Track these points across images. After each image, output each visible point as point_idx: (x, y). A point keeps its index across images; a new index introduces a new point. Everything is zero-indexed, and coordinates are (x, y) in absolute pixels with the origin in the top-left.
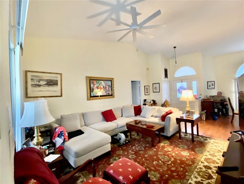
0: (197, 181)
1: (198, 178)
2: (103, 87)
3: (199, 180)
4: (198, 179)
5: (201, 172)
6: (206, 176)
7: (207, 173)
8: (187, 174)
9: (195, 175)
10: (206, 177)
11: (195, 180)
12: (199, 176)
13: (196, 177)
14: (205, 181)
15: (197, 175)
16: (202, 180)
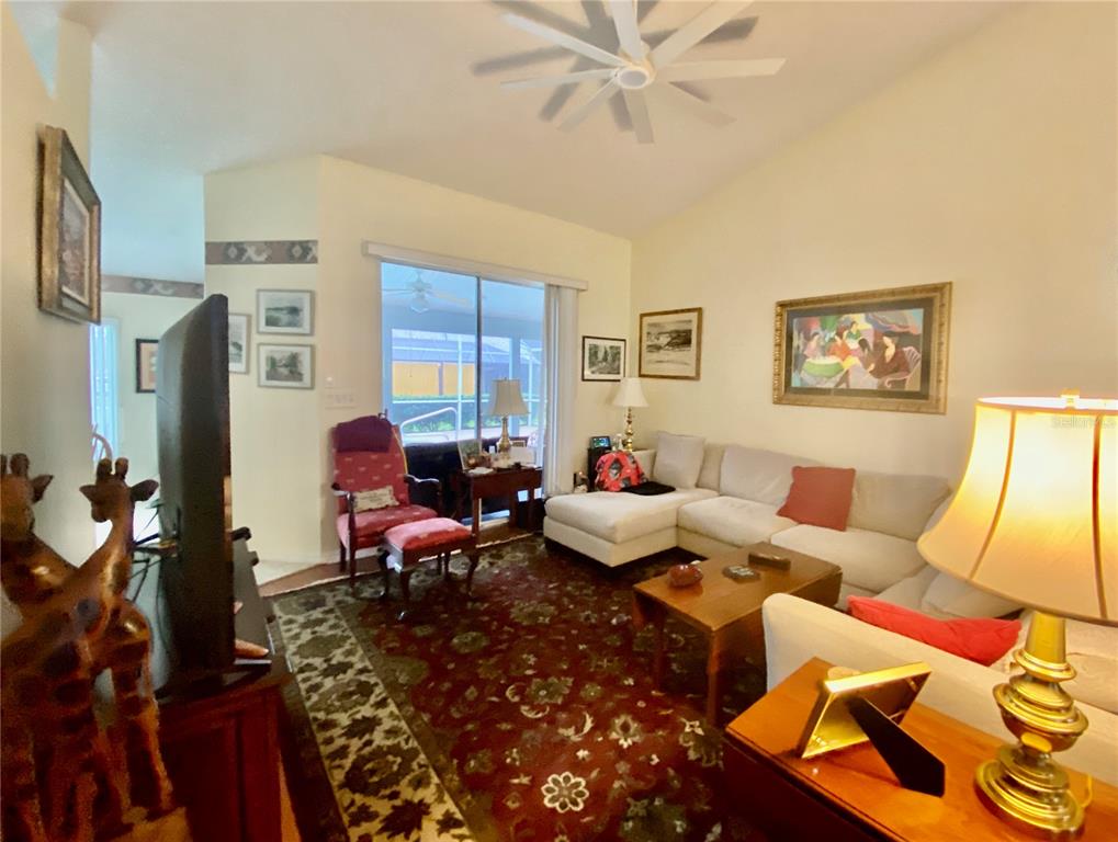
0: (378, 728)
1: (388, 739)
2: (863, 343)
3: (375, 733)
4: (382, 735)
5: (400, 765)
6: (373, 772)
7: (382, 784)
8: (426, 717)
9: (405, 736)
10: (369, 766)
11: (387, 724)
12: (389, 747)
13: (391, 732)
14: (360, 749)
15: (399, 743)
16: (369, 743)
